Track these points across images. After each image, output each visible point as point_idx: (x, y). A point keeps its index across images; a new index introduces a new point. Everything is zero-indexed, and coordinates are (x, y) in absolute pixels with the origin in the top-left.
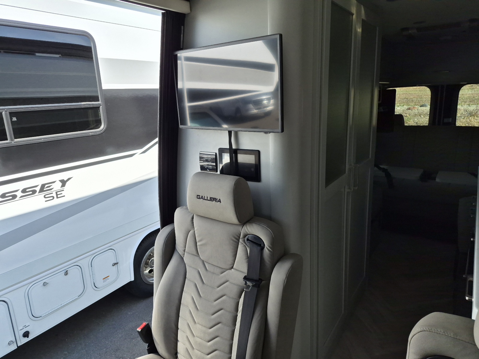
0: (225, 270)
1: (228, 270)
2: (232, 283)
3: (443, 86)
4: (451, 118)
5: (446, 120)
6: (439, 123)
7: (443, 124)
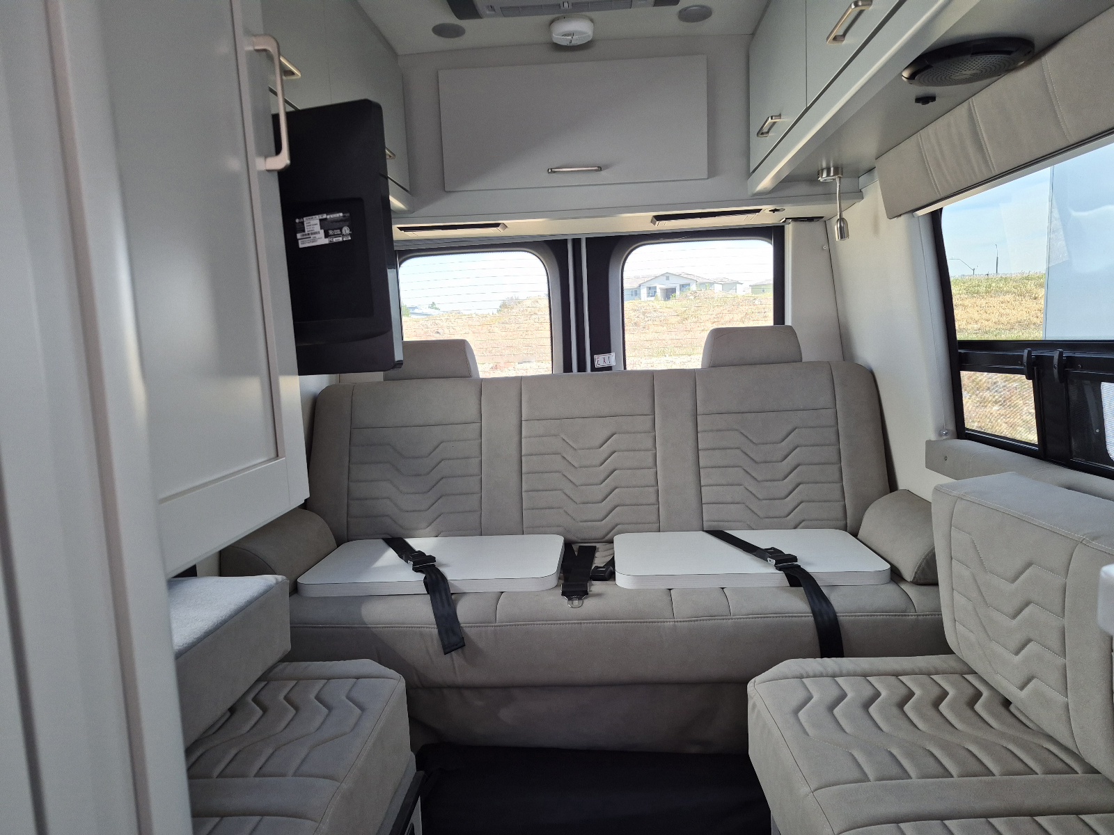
3: (576, 242)
4: (613, 354)
5: (601, 360)
6: (582, 368)
7: (592, 371)
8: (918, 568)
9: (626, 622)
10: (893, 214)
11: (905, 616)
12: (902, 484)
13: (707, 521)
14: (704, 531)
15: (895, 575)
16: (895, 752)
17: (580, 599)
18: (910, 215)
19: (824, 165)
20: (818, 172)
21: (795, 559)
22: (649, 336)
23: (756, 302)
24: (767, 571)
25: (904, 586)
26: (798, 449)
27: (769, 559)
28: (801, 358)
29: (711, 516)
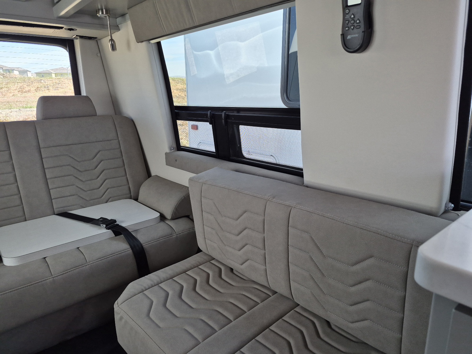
8: (173, 212)
9: (19, 289)
10: (139, 40)
11: (172, 236)
12: (153, 173)
13: (56, 209)
14: (55, 215)
15: (162, 217)
16: (204, 318)
18: (147, 42)
19: (100, 7)
20: (97, 10)
21: (115, 221)
23: (42, 81)
24: (102, 231)
25: (167, 222)
26: (102, 162)
27: (101, 225)
28: (96, 113)
29: (58, 206)
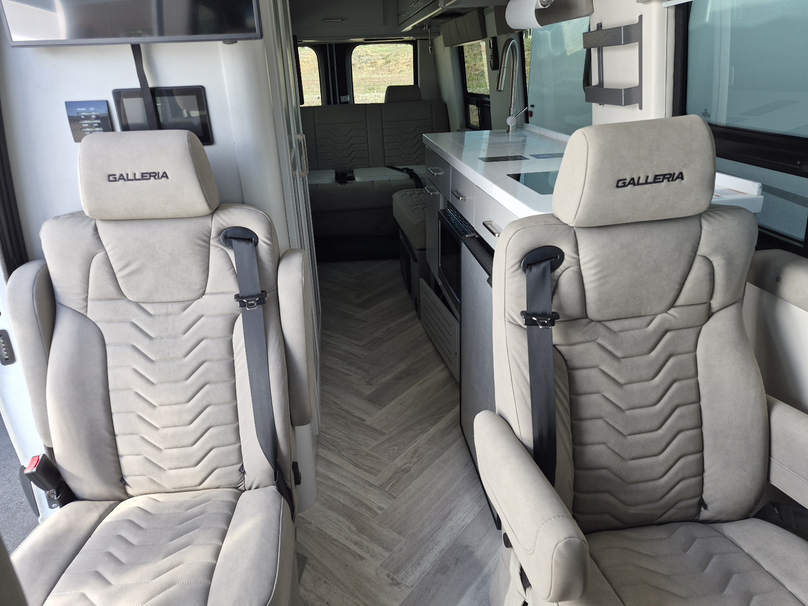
0: (189, 302)
1: (195, 300)
2: (212, 316)
3: (331, 45)
4: (348, 96)
5: (343, 99)
6: (335, 103)
7: (340, 104)
10: (446, 45)
13: (386, 163)
14: (386, 167)
17: (344, 184)
18: (451, 47)
19: (424, 24)
22: (364, 76)
28: (421, 99)
29: (388, 161)
